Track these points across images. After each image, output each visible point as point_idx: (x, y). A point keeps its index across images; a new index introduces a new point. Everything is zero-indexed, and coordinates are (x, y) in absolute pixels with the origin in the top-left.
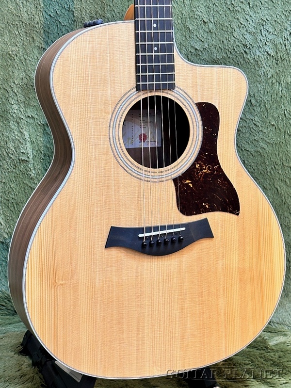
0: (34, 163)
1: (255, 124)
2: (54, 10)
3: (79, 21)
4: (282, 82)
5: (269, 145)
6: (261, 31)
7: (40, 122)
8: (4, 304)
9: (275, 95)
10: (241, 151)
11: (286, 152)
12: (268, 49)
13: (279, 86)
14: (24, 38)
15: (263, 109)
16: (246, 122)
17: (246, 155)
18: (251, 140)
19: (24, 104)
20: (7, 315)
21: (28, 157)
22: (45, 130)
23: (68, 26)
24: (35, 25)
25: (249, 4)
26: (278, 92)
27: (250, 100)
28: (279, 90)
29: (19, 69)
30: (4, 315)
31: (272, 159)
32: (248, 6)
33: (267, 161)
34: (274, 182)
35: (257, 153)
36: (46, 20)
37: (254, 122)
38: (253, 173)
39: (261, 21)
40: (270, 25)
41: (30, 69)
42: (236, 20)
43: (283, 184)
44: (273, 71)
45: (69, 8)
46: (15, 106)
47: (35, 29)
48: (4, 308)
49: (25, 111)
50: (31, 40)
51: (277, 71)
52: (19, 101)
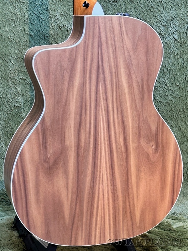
0: (24, 108)
1: (166, 85)
2: (38, 10)
3: (54, 17)
4: (184, 58)
5: (175, 99)
6: (170, 24)
7: (28, 82)
8: (4, 198)
9: (179, 66)
10: (156, 102)
11: (186, 103)
12: (175, 36)
13: (182, 60)
14: (18, 28)
15: (172, 75)
16: (160, 83)
17: (160, 105)
18: (163, 95)
19: (18, 70)
20: (6, 205)
21: (20, 104)
22: (31, 87)
23: (47, 20)
24: (25, 20)
25: (163, 7)
26: (182, 64)
27: (163, 69)
28: (182, 63)
29: (15, 48)
30: (3, 205)
31: (177, 108)
32: (162, 8)
33: (174, 109)
34: (178, 123)
35: (167, 104)
36: (32, 17)
37: (165, 83)
38: (164, 116)
39: (170, 18)
40: (176, 20)
41: (22, 48)
42: (155, 18)
43: (183, 124)
44: (178, 50)
45: (47, 9)
46: (12, 72)
47: (25, 22)
48: (4, 200)
49: (19, 75)
50: (23, 29)
51: (181, 50)
52: (15, 68)
